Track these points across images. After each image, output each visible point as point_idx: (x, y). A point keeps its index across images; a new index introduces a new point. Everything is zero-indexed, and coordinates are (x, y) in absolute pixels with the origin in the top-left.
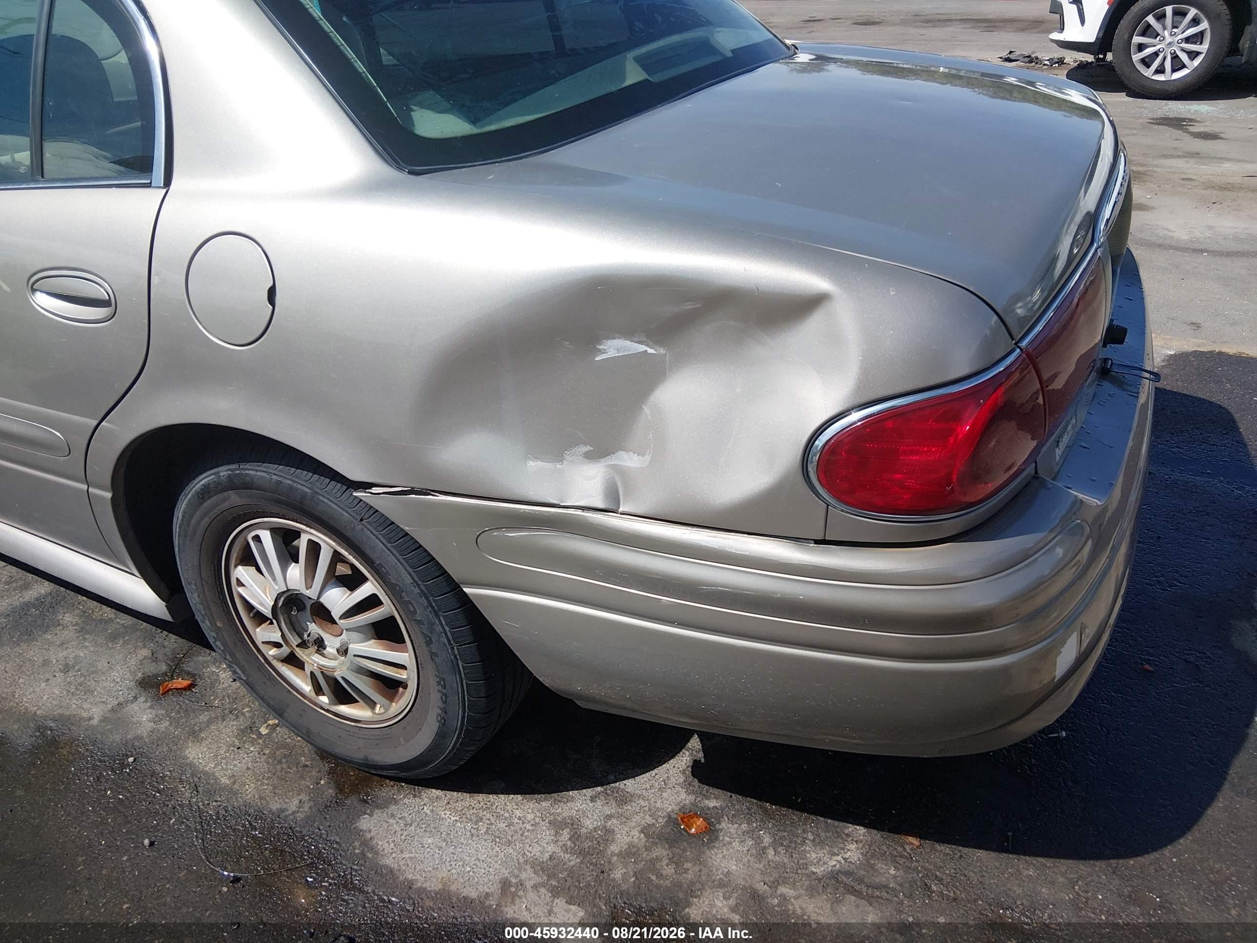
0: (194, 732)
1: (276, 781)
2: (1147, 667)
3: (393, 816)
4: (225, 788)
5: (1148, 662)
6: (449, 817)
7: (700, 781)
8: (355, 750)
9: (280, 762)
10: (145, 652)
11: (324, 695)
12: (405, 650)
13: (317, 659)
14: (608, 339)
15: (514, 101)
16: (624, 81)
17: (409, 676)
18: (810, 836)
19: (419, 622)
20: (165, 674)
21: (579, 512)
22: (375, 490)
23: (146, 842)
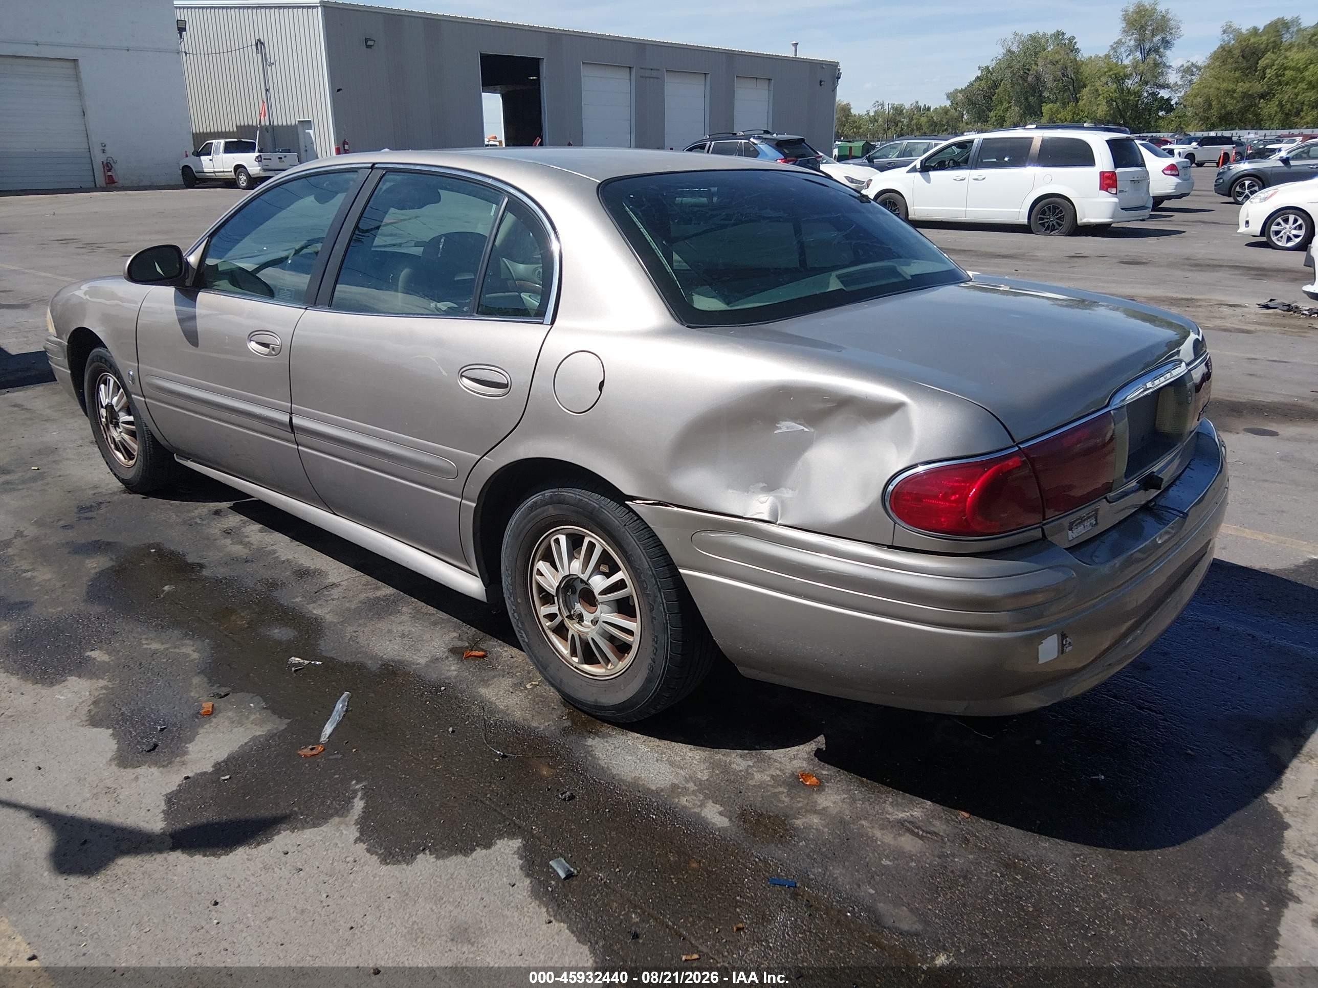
0: (483, 680)
1: (534, 713)
2: (1189, 751)
3: (607, 742)
4: (502, 711)
5: (1192, 750)
6: (643, 748)
7: (819, 759)
8: (588, 695)
9: (538, 704)
10: (455, 634)
11: (576, 656)
12: (635, 622)
13: (577, 626)
14: (782, 421)
15: (754, 294)
16: (828, 288)
17: (634, 641)
18: (890, 800)
19: (648, 595)
20: (467, 647)
21: (754, 522)
22: (638, 502)
23: (451, 729)
